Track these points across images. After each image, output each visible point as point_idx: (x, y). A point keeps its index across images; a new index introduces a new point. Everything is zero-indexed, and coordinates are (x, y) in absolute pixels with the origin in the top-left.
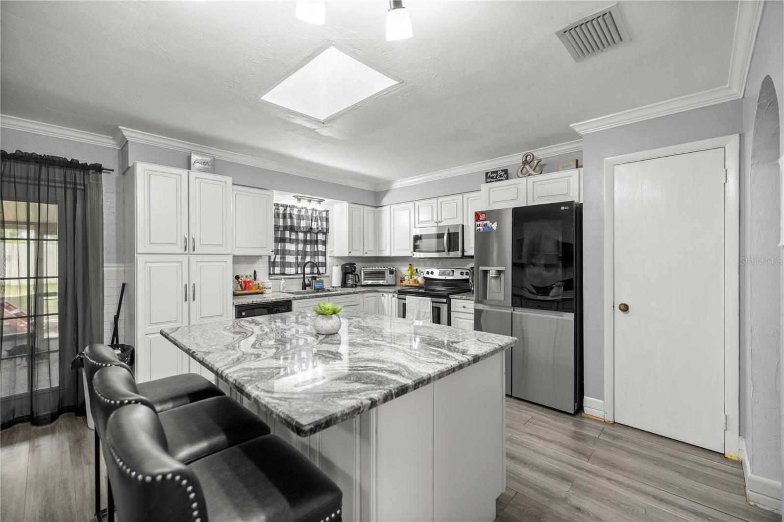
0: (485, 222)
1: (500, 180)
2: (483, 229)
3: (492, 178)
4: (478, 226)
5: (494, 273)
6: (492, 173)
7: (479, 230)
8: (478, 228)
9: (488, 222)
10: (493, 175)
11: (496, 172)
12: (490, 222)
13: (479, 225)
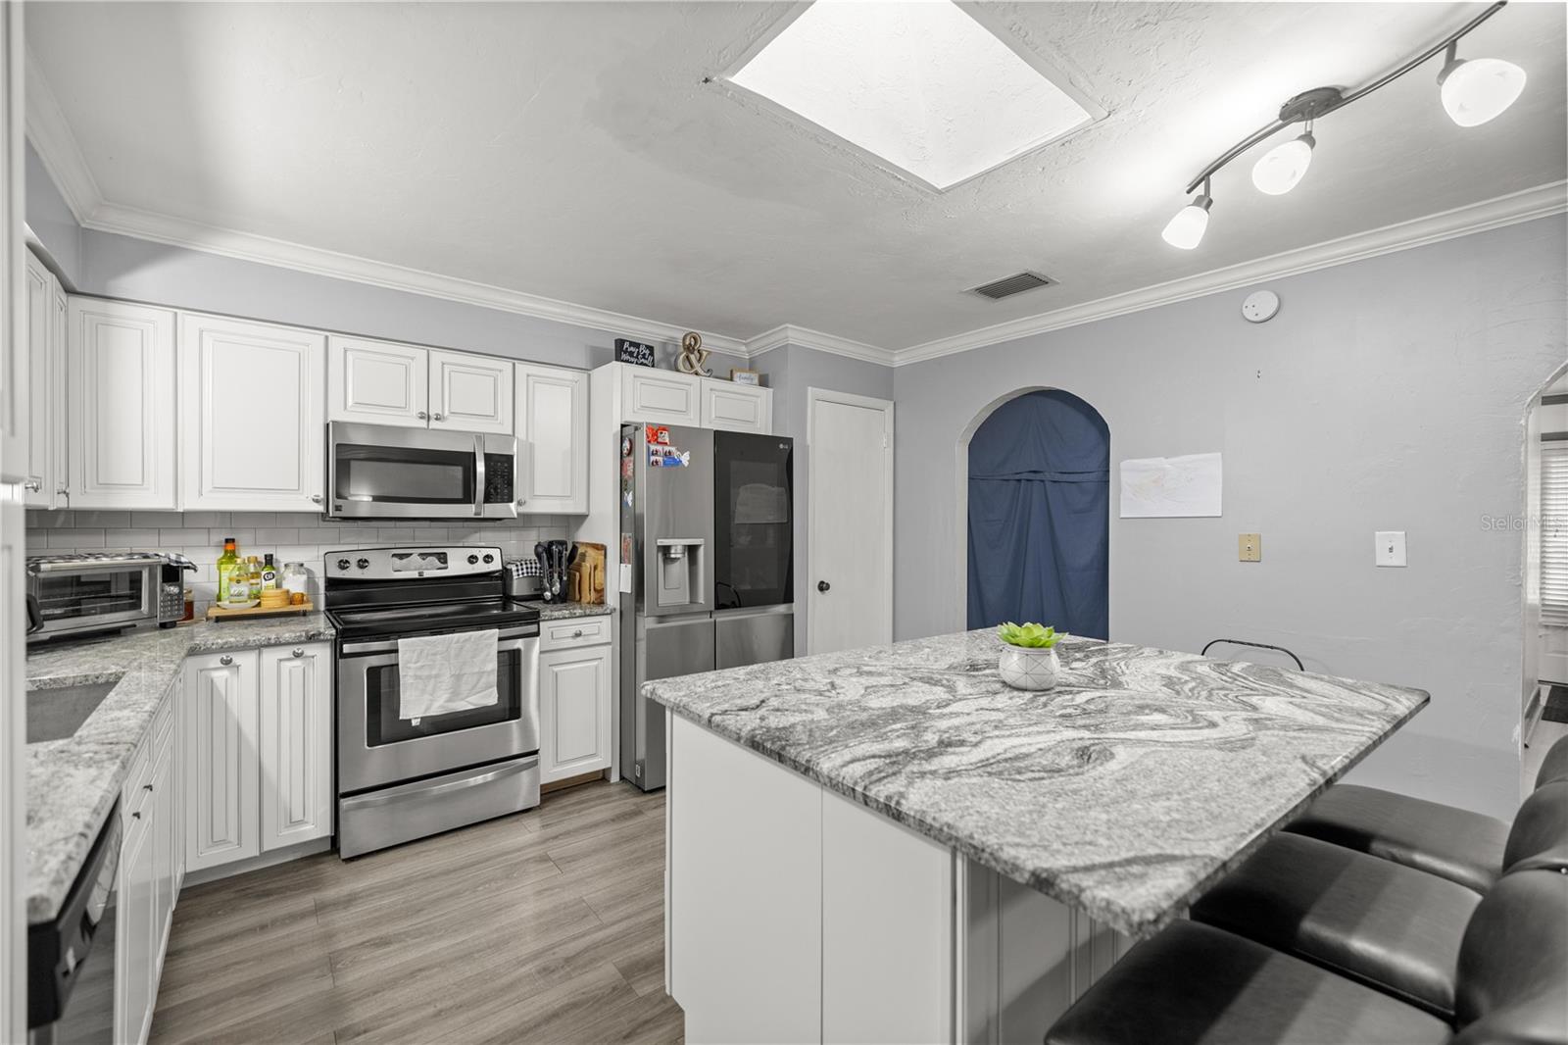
0: (667, 448)
1: (642, 364)
2: (664, 462)
3: (631, 354)
4: (653, 454)
5: (679, 551)
6: (632, 344)
7: (656, 462)
8: (653, 458)
9: (673, 449)
10: (632, 349)
11: (637, 345)
12: (678, 450)
13: (655, 453)
